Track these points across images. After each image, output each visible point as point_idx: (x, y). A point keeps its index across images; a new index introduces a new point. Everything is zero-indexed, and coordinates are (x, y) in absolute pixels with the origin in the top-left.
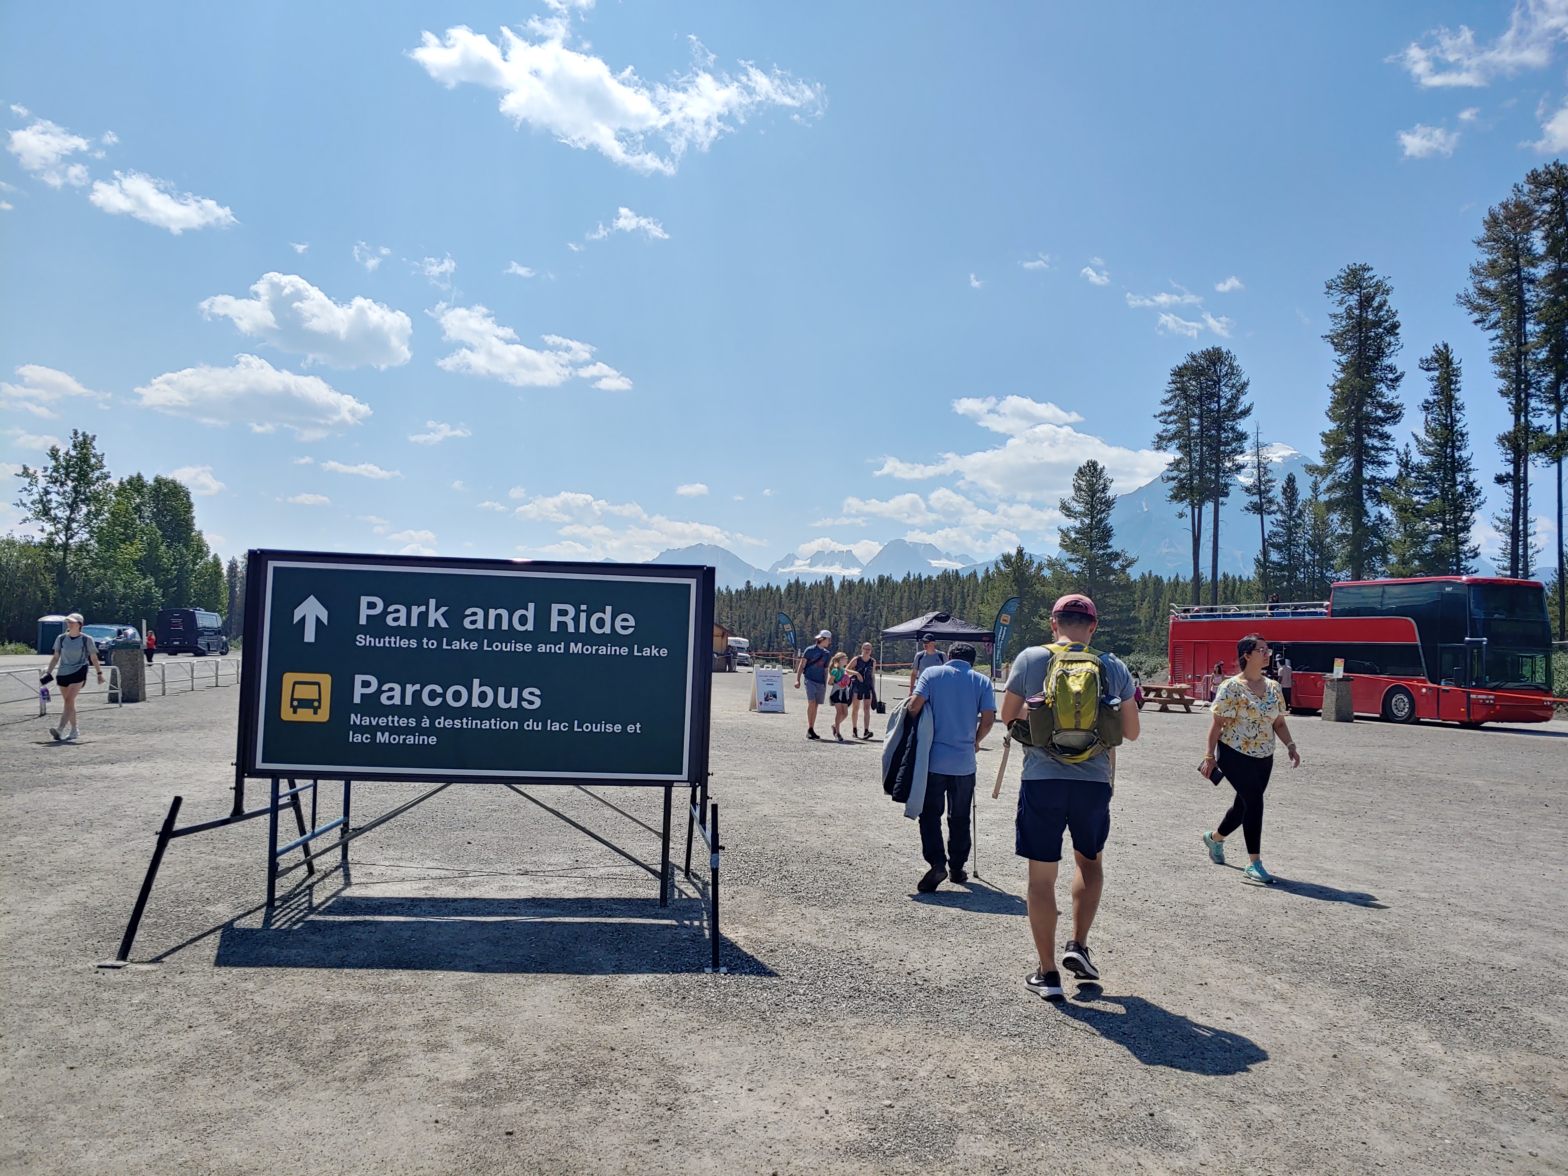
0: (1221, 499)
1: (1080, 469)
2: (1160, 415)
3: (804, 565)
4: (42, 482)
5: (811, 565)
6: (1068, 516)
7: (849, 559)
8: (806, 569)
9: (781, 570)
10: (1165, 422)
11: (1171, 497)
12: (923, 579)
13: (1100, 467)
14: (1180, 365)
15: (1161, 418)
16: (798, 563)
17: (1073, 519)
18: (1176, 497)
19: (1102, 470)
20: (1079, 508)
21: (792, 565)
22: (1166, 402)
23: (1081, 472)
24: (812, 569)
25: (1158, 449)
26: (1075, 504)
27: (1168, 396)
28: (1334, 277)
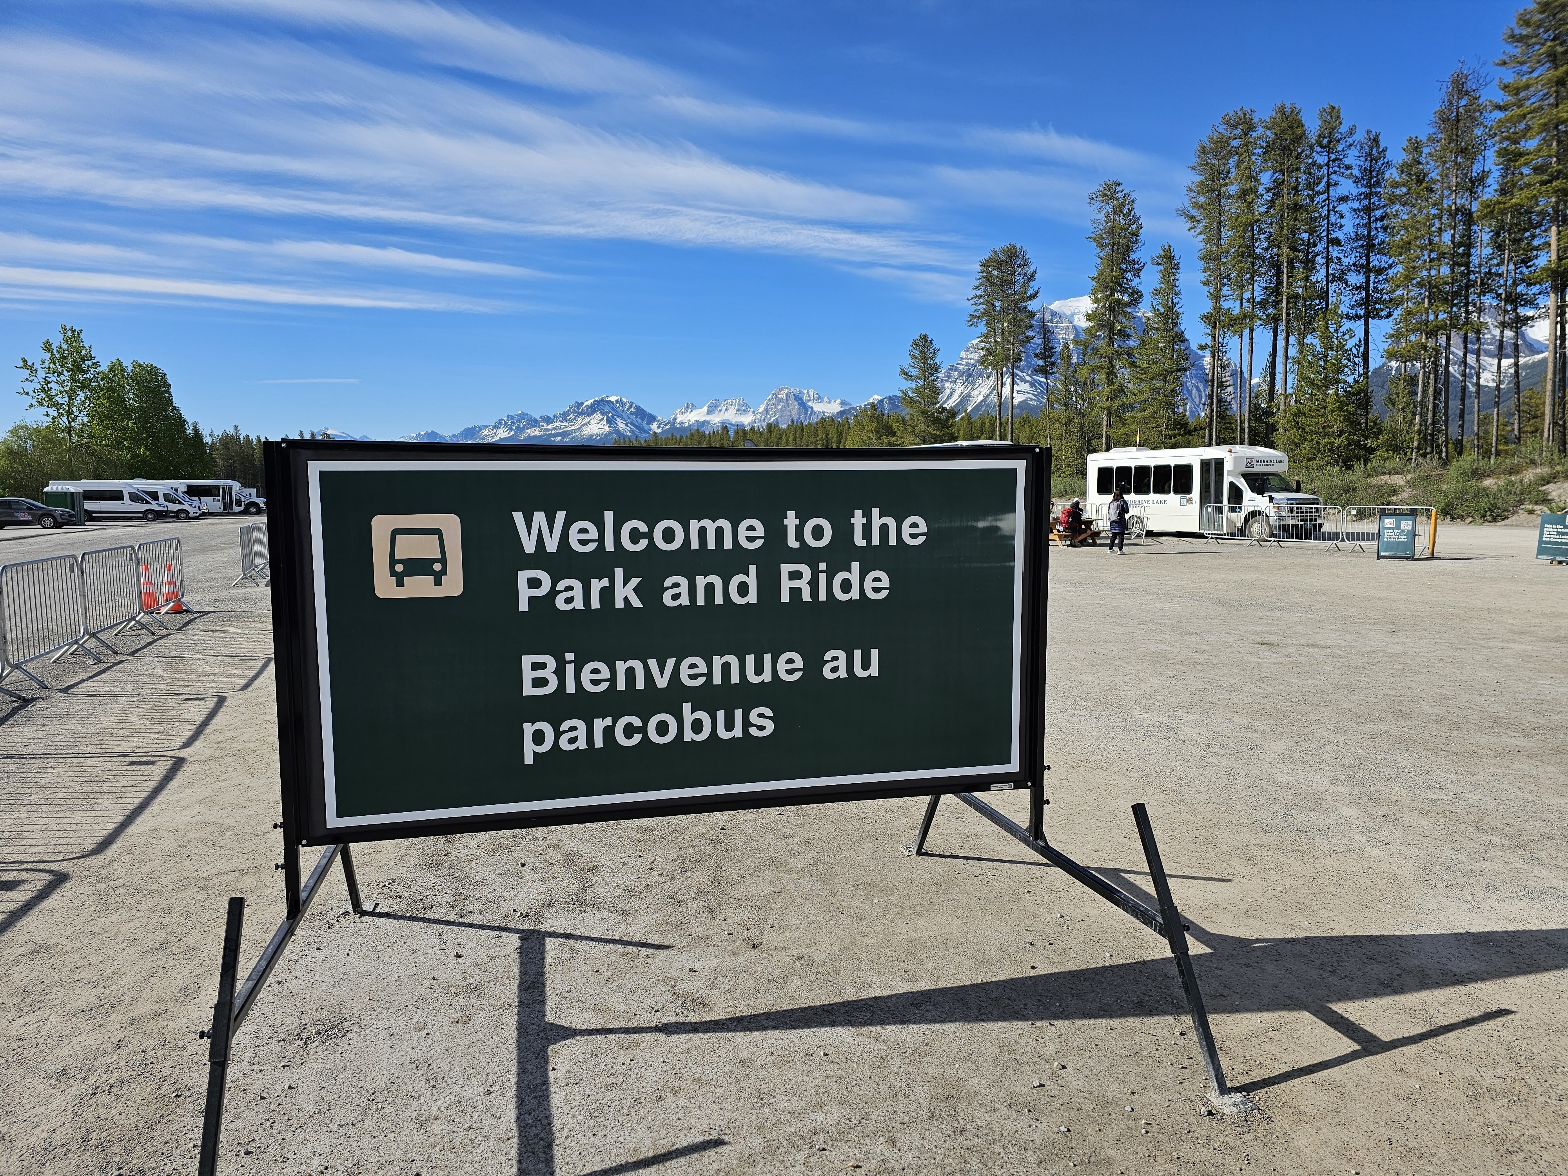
1: (915, 341)
2: (972, 299)
6: (907, 379)
10: (976, 304)
13: (929, 339)
14: (986, 258)
15: (972, 302)
17: (911, 382)
18: (985, 363)
19: (931, 342)
20: (914, 372)
22: (976, 288)
23: (916, 344)
25: (971, 325)
26: (912, 369)
28: (1095, 190)
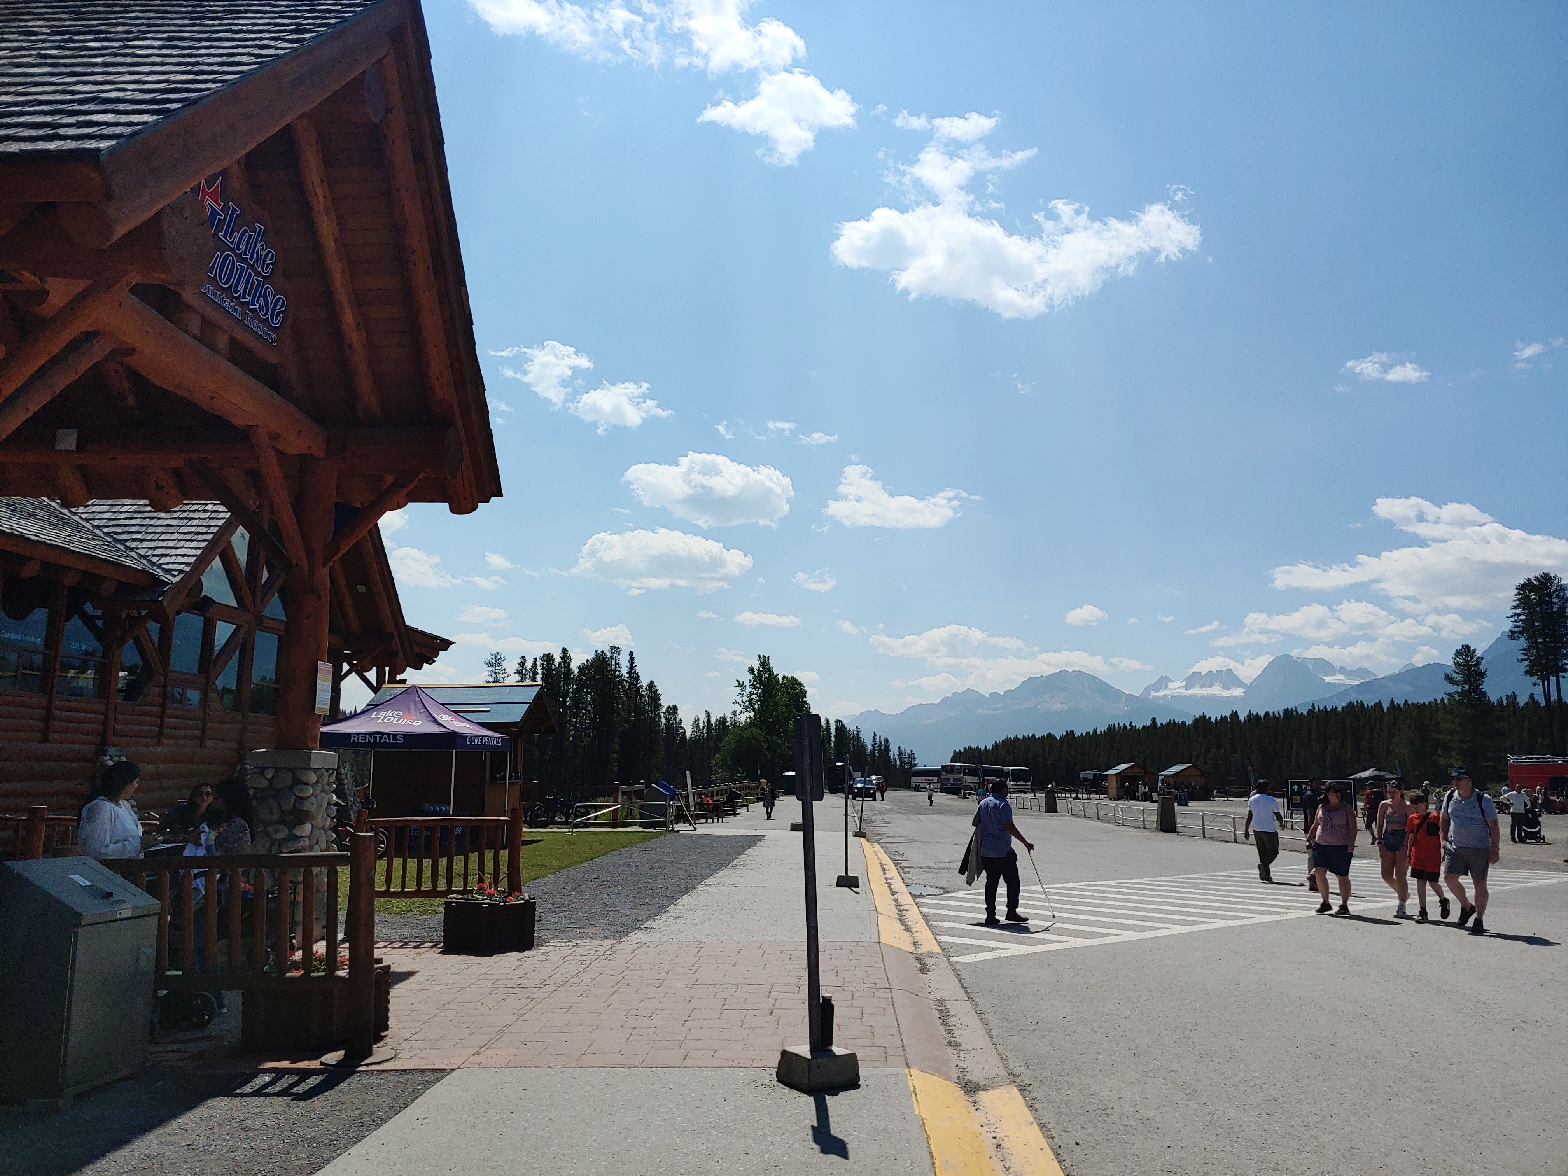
0: (1562, 674)
1: (1457, 650)
2: (1511, 616)
3: (1180, 687)
4: (748, 690)
5: (1186, 688)
6: (1452, 684)
7: (1228, 678)
8: (1182, 691)
9: (1153, 694)
10: (1515, 621)
11: (1526, 672)
12: (1329, 710)
13: (1472, 649)
14: (1522, 583)
15: (1512, 619)
16: (1171, 685)
17: (1456, 686)
18: (1529, 673)
19: (1474, 651)
20: (1458, 678)
21: (1166, 687)
22: (1514, 608)
23: (1458, 653)
24: (1189, 692)
25: (1512, 639)
26: (1456, 675)
27: (1515, 604)
